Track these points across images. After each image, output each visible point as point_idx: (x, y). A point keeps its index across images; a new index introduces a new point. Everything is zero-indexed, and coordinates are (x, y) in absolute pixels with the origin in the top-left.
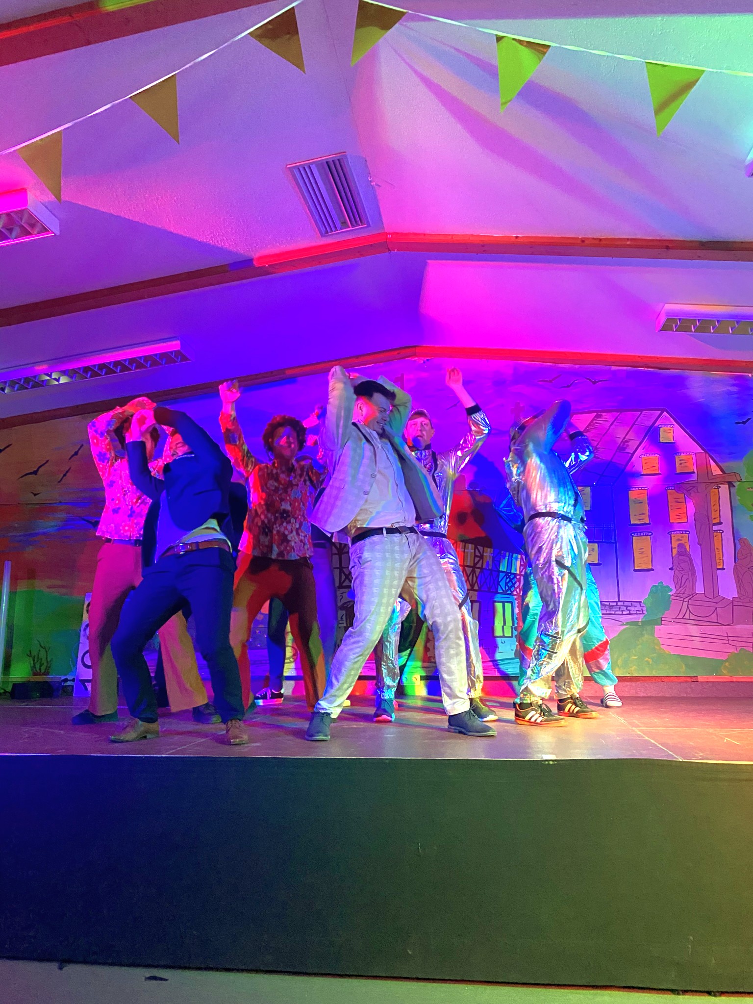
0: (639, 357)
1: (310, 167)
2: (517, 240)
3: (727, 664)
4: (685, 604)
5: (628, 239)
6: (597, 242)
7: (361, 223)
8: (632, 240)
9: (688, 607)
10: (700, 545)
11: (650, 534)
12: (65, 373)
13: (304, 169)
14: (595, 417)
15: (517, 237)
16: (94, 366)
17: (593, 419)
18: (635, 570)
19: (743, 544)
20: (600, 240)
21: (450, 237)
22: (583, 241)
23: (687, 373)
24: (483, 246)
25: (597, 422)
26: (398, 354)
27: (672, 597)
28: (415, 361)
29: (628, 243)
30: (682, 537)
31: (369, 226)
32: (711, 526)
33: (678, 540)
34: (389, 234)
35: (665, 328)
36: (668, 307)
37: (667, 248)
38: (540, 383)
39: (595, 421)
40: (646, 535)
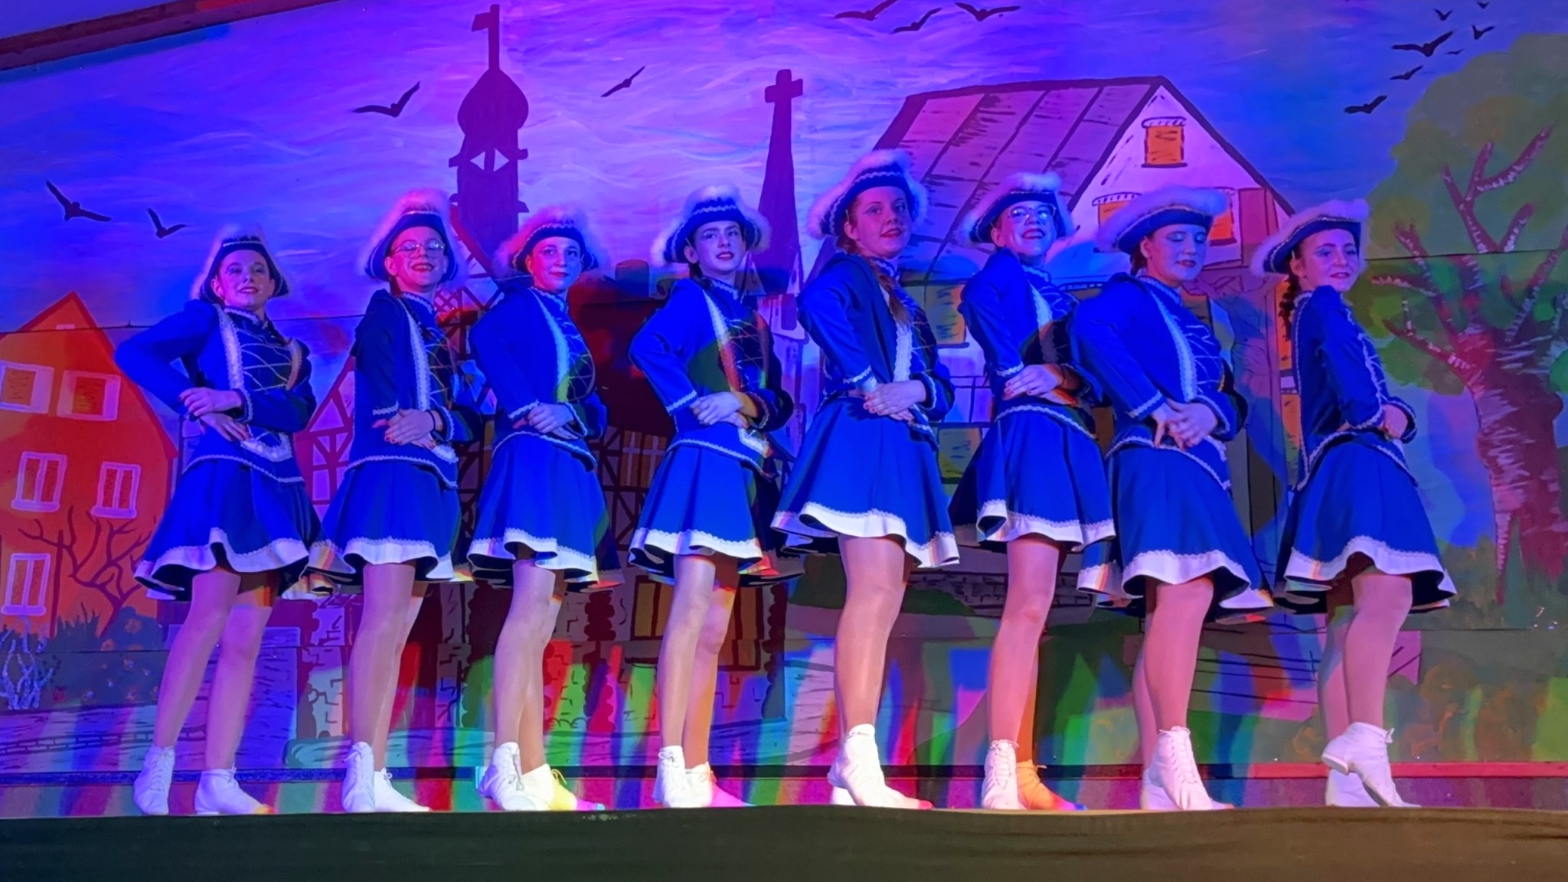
3: (1308, 732)
14: (980, 104)
17: (976, 110)
25: (987, 116)
32: (1276, 378)
39: (980, 115)
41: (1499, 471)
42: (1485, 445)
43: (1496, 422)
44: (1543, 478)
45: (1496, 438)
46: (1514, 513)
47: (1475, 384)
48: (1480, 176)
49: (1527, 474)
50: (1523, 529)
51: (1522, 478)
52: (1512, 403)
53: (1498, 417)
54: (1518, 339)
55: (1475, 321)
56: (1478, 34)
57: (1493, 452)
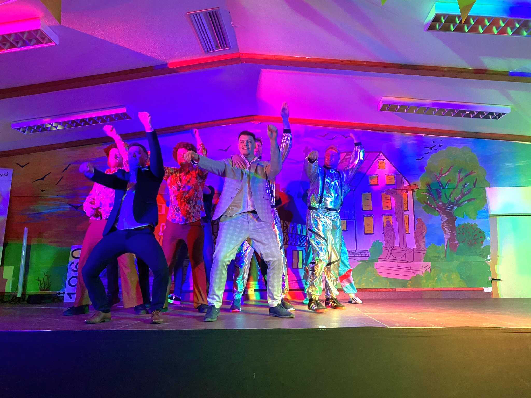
0: (369, 124)
1: (199, 15)
2: (308, 60)
3: (410, 282)
4: (390, 251)
5: (365, 62)
6: (349, 62)
7: (227, 46)
8: (367, 62)
9: (391, 253)
10: (398, 221)
11: (373, 215)
12: (60, 123)
13: (196, 15)
14: (346, 155)
15: (308, 58)
16: (78, 120)
17: (345, 156)
18: (365, 234)
19: (419, 221)
20: (351, 61)
21: (273, 57)
22: (342, 62)
23: (393, 133)
24: (290, 62)
25: (347, 158)
26: (245, 119)
27: (383, 248)
28: (254, 123)
29: (365, 64)
30: (389, 217)
31: (231, 49)
32: (403, 212)
33: (387, 219)
34: (241, 53)
35: (383, 109)
36: (385, 98)
37: (385, 67)
38: (318, 137)
40: (370, 216)
41: (446, 231)
42: (443, 226)
43: (445, 221)
44: (454, 232)
45: (445, 224)
46: (448, 239)
47: (441, 214)
48: (441, 173)
49: (450, 232)
50: (449, 242)
51: (449, 232)
52: (448, 218)
53: (445, 220)
54: (448, 206)
55: (440, 202)
56: (440, 146)
57: (444, 227)
